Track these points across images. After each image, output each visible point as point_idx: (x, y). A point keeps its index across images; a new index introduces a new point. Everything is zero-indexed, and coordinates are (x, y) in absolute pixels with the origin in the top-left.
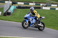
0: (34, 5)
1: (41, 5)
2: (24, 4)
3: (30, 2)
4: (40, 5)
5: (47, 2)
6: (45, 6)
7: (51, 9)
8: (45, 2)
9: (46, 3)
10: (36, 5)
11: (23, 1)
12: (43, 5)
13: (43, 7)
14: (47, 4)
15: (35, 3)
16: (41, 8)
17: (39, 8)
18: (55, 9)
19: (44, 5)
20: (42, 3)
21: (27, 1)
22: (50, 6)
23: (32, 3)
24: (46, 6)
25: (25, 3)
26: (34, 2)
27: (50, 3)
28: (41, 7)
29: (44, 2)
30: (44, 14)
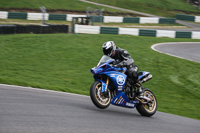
0: (44, 21)
1: (70, 17)
2: (10, 17)
3: (32, 10)
4: (64, 18)
5: (89, 8)
6: (82, 23)
7: (103, 31)
8: (83, 9)
9: (84, 12)
10: (50, 18)
11: (7, 7)
12: (77, 18)
13: (77, 26)
14: (89, 15)
15: (48, 11)
16: (70, 30)
17: (64, 29)
18: (116, 31)
19: (80, 20)
20: (72, 12)
21: (21, 6)
22: (99, 20)
23: (39, 11)
24: (87, 23)
25: (13, 12)
26: (43, 8)
27: (98, 13)
28: (69, 24)
29: (78, 9)
30: (80, 51)
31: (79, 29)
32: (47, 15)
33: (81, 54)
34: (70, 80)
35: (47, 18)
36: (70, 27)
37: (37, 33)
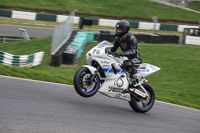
0: (155, 31)
1: (181, 28)
3: (143, 20)
4: (176, 29)
6: (193, 35)
8: (195, 20)
9: (196, 23)
10: (161, 28)
12: (189, 29)
13: (188, 37)
15: (159, 21)
16: (180, 41)
17: (175, 40)
19: (192, 31)
20: (184, 23)
23: (150, 21)
26: (155, 18)
28: (180, 35)
29: (191, 20)
30: (190, 62)
31: (190, 40)
32: (158, 25)
33: (191, 66)
34: (178, 92)
35: (158, 28)
36: (181, 38)
37: (148, 42)
